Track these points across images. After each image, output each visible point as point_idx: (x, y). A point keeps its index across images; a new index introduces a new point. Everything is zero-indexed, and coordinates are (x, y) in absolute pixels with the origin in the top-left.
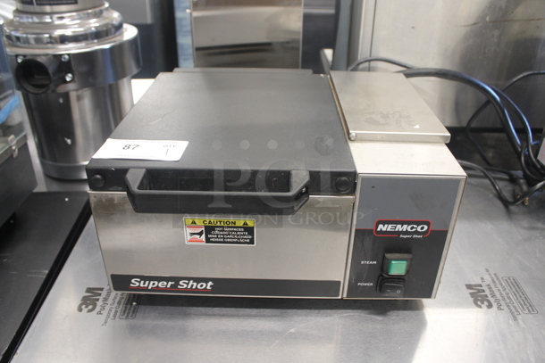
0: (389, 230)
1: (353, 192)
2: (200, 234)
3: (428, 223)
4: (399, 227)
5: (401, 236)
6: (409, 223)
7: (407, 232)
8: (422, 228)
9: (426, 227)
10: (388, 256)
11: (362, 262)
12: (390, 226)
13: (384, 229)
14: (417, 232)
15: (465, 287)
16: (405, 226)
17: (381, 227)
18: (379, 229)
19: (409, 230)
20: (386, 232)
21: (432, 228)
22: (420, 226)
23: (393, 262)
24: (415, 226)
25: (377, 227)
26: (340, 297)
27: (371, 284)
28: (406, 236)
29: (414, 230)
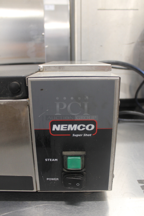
0: (62, 129)
1: (27, 97)
3: (94, 122)
4: (70, 127)
5: (74, 135)
6: (78, 123)
7: (77, 132)
8: (90, 127)
9: (93, 127)
10: (65, 153)
11: (46, 160)
12: (62, 126)
13: (58, 129)
14: (86, 131)
15: (137, 182)
16: (75, 126)
17: (55, 127)
18: (54, 129)
19: (79, 129)
20: (60, 132)
21: (98, 127)
22: (88, 126)
23: (69, 158)
24: (84, 126)
25: (52, 127)
26: (35, 190)
27: (57, 179)
28: (77, 135)
29: (83, 129)
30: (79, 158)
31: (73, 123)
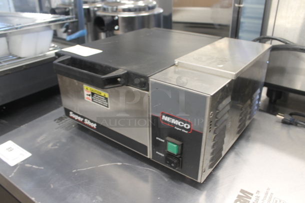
0: (168, 121)
1: (148, 90)
2: (89, 95)
3: (190, 124)
6: (179, 120)
7: (178, 126)
8: (187, 126)
10: (168, 138)
11: (157, 138)
12: (169, 118)
13: (166, 119)
14: (183, 128)
16: (177, 121)
17: (164, 117)
19: (179, 124)
21: (193, 128)
22: (186, 124)
23: (169, 143)
24: (183, 123)
25: (162, 116)
26: (148, 157)
27: (163, 155)
28: (178, 129)
29: (182, 126)
30: (176, 146)
31: (176, 118)
